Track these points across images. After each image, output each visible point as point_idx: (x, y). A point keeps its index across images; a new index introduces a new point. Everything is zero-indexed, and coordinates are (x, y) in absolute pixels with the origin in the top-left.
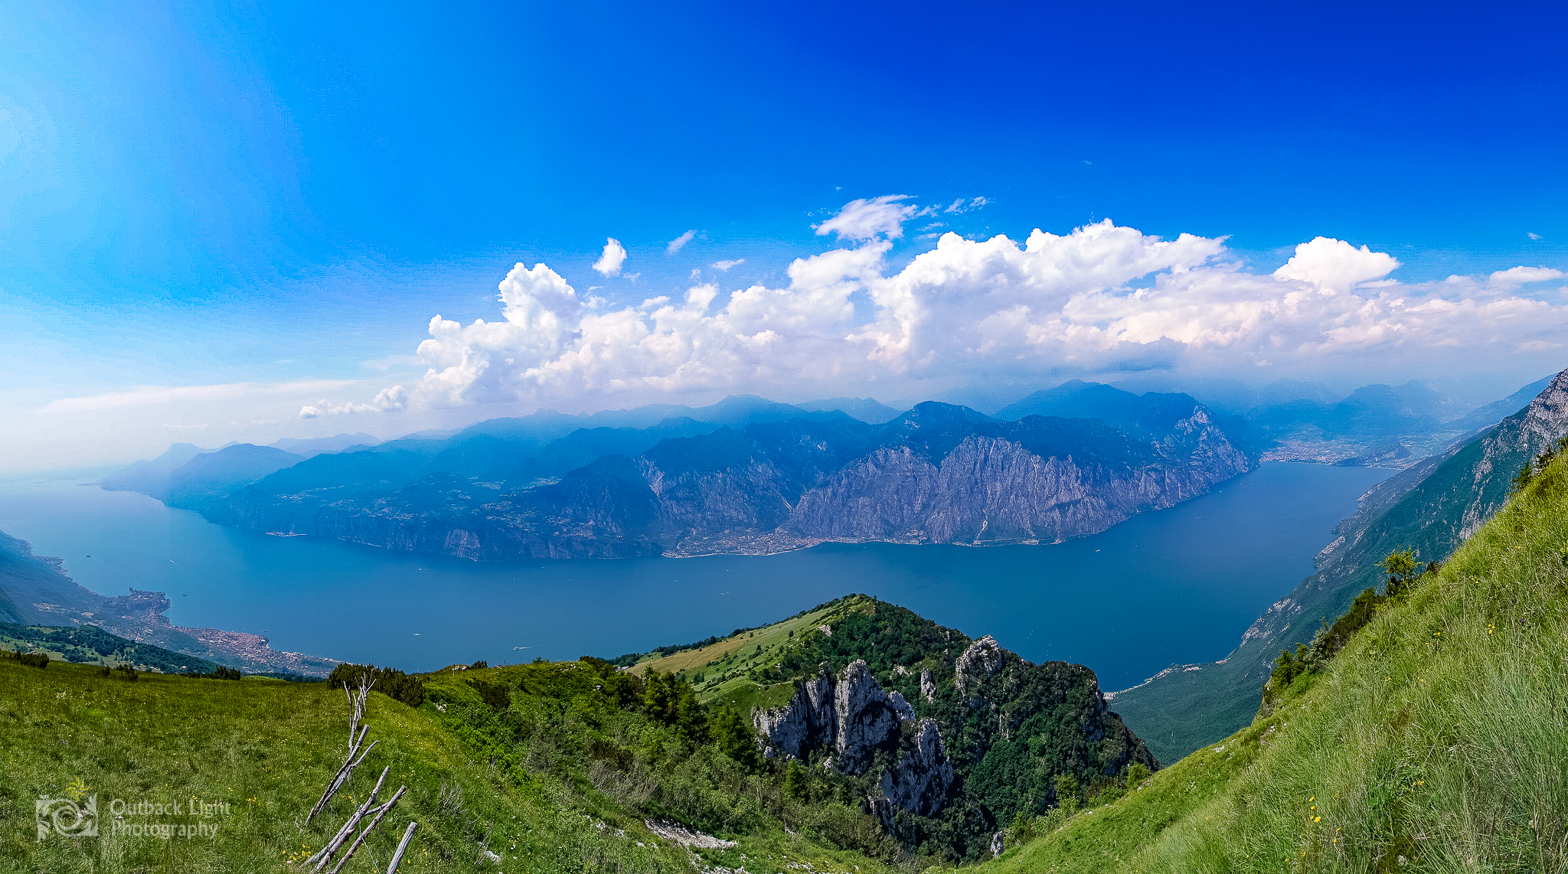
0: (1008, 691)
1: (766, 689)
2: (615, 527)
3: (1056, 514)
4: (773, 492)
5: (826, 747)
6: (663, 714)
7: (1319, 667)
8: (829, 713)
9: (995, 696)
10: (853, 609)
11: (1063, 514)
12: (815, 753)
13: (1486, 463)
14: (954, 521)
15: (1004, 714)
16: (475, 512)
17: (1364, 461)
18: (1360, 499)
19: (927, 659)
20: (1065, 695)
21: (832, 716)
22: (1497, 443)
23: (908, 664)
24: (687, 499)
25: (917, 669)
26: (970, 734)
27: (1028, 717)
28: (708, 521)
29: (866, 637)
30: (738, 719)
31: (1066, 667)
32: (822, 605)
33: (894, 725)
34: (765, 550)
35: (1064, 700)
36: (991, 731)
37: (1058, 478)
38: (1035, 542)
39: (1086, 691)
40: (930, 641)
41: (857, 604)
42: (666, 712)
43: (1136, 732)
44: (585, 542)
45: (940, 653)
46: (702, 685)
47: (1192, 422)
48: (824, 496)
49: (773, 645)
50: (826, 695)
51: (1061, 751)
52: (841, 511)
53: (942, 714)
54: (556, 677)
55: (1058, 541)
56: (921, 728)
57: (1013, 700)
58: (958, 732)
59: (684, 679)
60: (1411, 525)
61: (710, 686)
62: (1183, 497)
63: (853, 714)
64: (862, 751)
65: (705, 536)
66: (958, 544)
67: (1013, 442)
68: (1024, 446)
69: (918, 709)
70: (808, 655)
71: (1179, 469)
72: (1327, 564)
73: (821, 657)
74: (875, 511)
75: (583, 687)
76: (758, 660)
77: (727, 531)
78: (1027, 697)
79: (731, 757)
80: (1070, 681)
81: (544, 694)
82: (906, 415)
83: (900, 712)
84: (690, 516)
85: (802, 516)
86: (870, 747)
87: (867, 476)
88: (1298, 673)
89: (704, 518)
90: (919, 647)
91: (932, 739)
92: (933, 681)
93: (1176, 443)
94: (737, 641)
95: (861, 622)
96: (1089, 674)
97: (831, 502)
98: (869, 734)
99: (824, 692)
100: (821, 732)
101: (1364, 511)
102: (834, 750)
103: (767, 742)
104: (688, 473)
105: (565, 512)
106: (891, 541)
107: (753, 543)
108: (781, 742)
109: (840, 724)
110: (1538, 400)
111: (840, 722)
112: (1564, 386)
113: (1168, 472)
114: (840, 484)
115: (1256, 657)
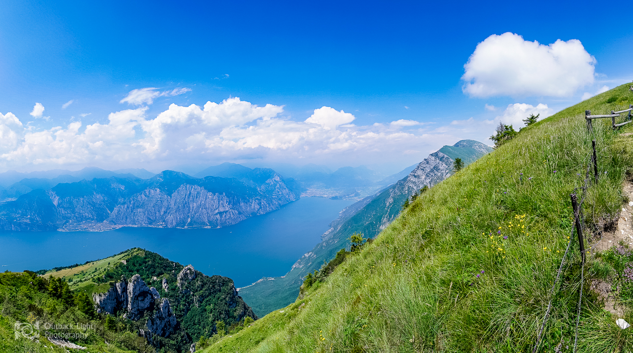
0: (198, 287)
1: (99, 285)
2: (39, 218)
3: (218, 216)
4: (103, 206)
5: (124, 309)
6: (56, 294)
7: (322, 280)
8: (125, 296)
9: (192, 289)
10: (135, 254)
11: (221, 216)
12: (119, 312)
13: (391, 199)
14: (177, 218)
15: (196, 296)
17: (342, 197)
18: (340, 213)
19: (165, 274)
20: (220, 289)
21: (126, 297)
22: (395, 191)
23: (158, 276)
24: (68, 208)
25: (161, 278)
26: (183, 305)
27: (206, 298)
28: (76, 217)
29: (140, 265)
30: (87, 298)
31: (221, 278)
32: (123, 252)
33: (152, 300)
34: (99, 229)
35: (220, 291)
36: (191, 303)
37: (219, 202)
38: (209, 227)
39: (229, 288)
40: (166, 267)
41: (136, 252)
42: (57, 294)
43: (248, 304)
44: (26, 224)
45: (170, 272)
46: (72, 283)
47: (273, 180)
48: (123, 208)
49: (102, 268)
50: (124, 288)
51: (218, 311)
52: (130, 214)
53: (171, 296)
54: (14, 278)
55: (218, 227)
56: (162, 302)
57: (200, 291)
58: (178, 304)
59: (65, 280)
60: (360, 224)
61: (75, 284)
62: (269, 210)
63: (134, 296)
64: (138, 311)
65: (75, 223)
66: (178, 228)
67: (201, 186)
68: (205, 189)
69: (161, 294)
70: (117, 272)
71: (267, 199)
72: (327, 238)
73: (122, 273)
74: (145, 214)
75: (25, 283)
76: (95, 274)
77: (84, 222)
78: (206, 290)
79: (84, 313)
80: (222, 283)
81: (9, 285)
82: (159, 175)
83: (154, 295)
84: (69, 215)
85: (115, 216)
86: (141, 309)
87: (142, 200)
88: (315, 282)
89: (75, 216)
90: (162, 269)
91: (167, 306)
92: (167, 283)
93: (266, 188)
94: (87, 266)
95: (138, 259)
96: (230, 281)
97: (126, 210)
98: (141, 305)
99: (123, 287)
100: (122, 304)
101: (341, 217)
102: (127, 310)
103: (98, 307)
104: (69, 198)
105: (18, 212)
106: (151, 226)
107: (95, 227)
108: (104, 307)
109: (129, 300)
110: (411, 173)
111: (129, 299)
112: (422, 168)
113: (263, 200)
114: (130, 203)
115: (297, 275)
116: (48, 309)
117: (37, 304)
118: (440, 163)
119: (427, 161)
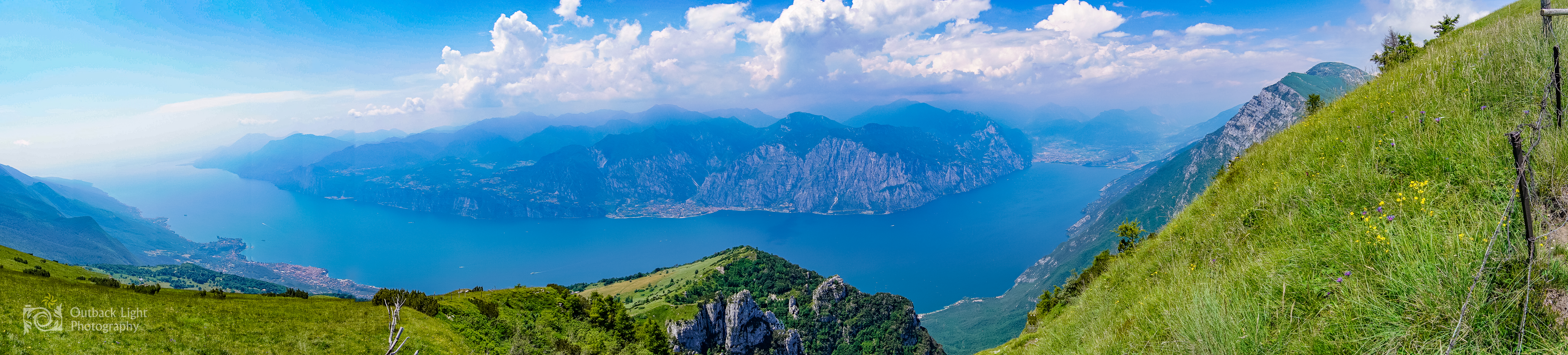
0: (850, 311)
1: (676, 308)
2: (573, 196)
3: (887, 194)
4: (685, 174)
5: (719, 346)
6: (604, 322)
7: (1067, 302)
8: (721, 325)
9: (840, 314)
10: (741, 256)
11: (892, 194)
12: (711, 350)
13: (1193, 167)
14: (814, 197)
15: (846, 326)
16: (475, 184)
17: (1105, 163)
18: (1102, 190)
19: (793, 290)
20: (889, 315)
21: (723, 326)
22: (1201, 152)
23: (780, 292)
25: (786, 296)
26: (821, 340)
27: (862, 329)
28: (639, 193)
29: (750, 274)
30: (657, 327)
31: (891, 297)
32: (719, 253)
33: (768, 333)
34: (679, 215)
35: (888, 318)
36: (837, 337)
37: (888, 168)
38: (871, 212)
39: (904, 313)
40: (795, 278)
41: (744, 253)
42: (607, 322)
43: (937, 340)
44: (552, 206)
45: (802, 287)
46: (631, 305)
47: (985, 133)
48: (721, 178)
49: (682, 279)
50: (720, 313)
51: (886, 350)
52: (733, 189)
53: (803, 326)
54: (531, 297)
55: (887, 213)
56: (788, 335)
57: (852, 318)
58: (813, 338)
59: (619, 299)
60: (1137, 209)
61: (636, 306)
62: (977, 185)
63: (740, 325)
64: (746, 350)
65: (636, 204)
66: (816, 213)
67: (857, 142)
68: (865, 146)
69: (786, 323)
70: (708, 286)
71: (974, 165)
72: (1077, 233)
73: (717, 288)
74: (758, 189)
75: (550, 304)
76: (671, 289)
77: (652, 201)
78: (862, 316)
79: (651, 351)
80: (893, 306)
81: (522, 308)
82: (783, 121)
83: (772, 324)
85: (706, 192)
86: (751, 346)
87: (753, 165)
88: (1055, 305)
89: (636, 192)
90: (788, 282)
91: (796, 342)
92: (797, 305)
93: (973, 146)
94: (656, 277)
95: (747, 265)
96: (906, 302)
97: (726, 182)
98: (751, 338)
99: (718, 310)
100: (715, 337)
101: (1104, 198)
102: (724, 348)
103: (675, 342)
104: (626, 160)
105: (538, 185)
106: (768, 210)
107: (670, 210)
108: (684, 343)
109: (728, 332)
110: (1230, 122)
111: (728, 330)
112: (1249, 112)
113: (966, 167)
114: (734, 170)
115: (1024, 294)
116: (588, 347)
117: (569, 340)
118: (1282, 103)
119: (1258, 100)
